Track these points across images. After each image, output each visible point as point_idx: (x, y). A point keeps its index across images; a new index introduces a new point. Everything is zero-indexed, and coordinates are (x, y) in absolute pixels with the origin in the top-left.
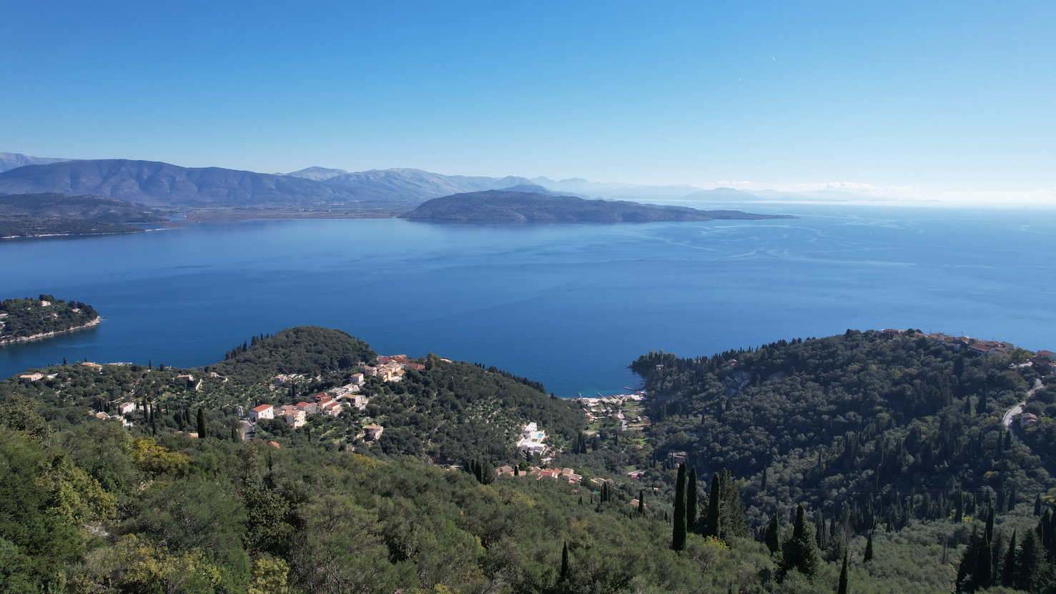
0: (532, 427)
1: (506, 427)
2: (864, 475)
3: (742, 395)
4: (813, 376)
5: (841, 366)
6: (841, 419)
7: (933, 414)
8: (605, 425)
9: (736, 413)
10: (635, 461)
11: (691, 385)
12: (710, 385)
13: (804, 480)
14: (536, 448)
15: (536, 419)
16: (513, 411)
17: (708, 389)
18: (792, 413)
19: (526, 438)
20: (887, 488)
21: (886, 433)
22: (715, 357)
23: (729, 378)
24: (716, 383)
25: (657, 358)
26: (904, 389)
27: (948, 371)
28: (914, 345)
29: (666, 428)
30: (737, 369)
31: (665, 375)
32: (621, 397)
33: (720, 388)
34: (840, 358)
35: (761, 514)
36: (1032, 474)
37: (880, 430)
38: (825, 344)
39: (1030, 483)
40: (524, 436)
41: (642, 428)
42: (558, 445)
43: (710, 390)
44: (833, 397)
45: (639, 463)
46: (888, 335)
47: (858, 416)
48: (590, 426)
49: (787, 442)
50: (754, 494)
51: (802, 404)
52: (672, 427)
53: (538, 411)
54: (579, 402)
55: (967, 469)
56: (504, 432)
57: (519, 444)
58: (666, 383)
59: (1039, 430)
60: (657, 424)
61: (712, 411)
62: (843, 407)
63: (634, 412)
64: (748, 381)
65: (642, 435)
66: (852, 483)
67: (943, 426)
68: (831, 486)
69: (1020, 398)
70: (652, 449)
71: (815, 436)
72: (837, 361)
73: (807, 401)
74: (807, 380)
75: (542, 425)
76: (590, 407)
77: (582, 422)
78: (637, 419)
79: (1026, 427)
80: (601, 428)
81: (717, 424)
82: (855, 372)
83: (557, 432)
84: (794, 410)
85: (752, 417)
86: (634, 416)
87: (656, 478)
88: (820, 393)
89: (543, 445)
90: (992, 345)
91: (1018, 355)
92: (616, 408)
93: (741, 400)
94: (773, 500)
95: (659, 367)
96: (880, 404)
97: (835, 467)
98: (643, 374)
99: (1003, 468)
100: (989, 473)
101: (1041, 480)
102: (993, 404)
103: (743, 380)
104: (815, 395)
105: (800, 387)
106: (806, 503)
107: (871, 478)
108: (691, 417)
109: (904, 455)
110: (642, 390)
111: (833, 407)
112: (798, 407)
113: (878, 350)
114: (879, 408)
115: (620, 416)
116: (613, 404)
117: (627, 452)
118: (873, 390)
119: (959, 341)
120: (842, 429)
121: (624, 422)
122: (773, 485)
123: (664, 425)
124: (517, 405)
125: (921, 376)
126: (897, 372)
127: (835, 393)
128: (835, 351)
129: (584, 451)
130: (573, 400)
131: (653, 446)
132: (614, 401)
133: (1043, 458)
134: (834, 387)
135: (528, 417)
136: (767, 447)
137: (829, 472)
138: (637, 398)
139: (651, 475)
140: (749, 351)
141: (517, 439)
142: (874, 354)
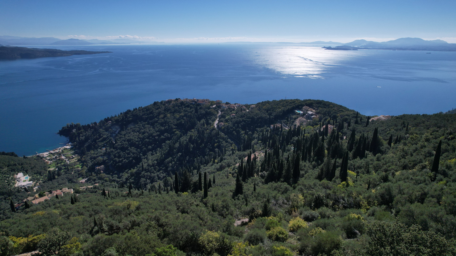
0: (20, 175)
1: (5, 179)
2: (178, 155)
3: (120, 136)
4: (146, 123)
5: (156, 117)
6: (162, 137)
7: (193, 128)
8: (58, 164)
9: (120, 144)
10: (81, 175)
11: (93, 136)
12: (102, 134)
13: (157, 163)
14: (27, 184)
15: (21, 171)
16: (5, 171)
17: (102, 136)
18: (144, 139)
19: (19, 181)
20: (188, 158)
21: (181, 139)
22: (101, 121)
23: (111, 130)
24: (105, 133)
25: (72, 127)
26: (181, 121)
27: (193, 112)
28: (180, 104)
29: (89, 157)
30: (113, 125)
31: (79, 134)
32: (60, 149)
33: (108, 135)
34: (155, 113)
35: (146, 180)
36: (227, 142)
37: (179, 138)
38: (147, 109)
39: (227, 145)
40: (17, 181)
41: (77, 160)
42: (38, 180)
43: (104, 137)
44: (157, 129)
45: (82, 175)
46: (169, 102)
47: (168, 135)
48: (50, 166)
49: (145, 150)
50: (140, 174)
51: (146, 134)
52: (92, 156)
53: (20, 167)
54: (38, 156)
55: (209, 145)
56: (5, 182)
57: (16, 185)
58: (81, 137)
59: (225, 127)
60: (84, 156)
61: (108, 145)
62: (162, 132)
63: (70, 154)
64: (119, 130)
65: (78, 163)
66: (175, 160)
67: (198, 131)
68: (169, 163)
69: (216, 117)
70: (87, 168)
71: (155, 145)
72: (154, 115)
73: (148, 133)
74: (144, 124)
75: (26, 172)
76: (45, 158)
77: (45, 166)
78: (72, 157)
79: (221, 127)
80: (56, 166)
81: (114, 150)
82: (162, 118)
83: (35, 174)
84: (144, 137)
85: (128, 144)
86: (70, 156)
87: (95, 180)
88: (151, 129)
89: (31, 182)
90: (203, 101)
91: (212, 103)
92: (59, 154)
93: (120, 138)
94: (149, 174)
95: (74, 130)
96: (175, 128)
97: (168, 155)
98: (66, 136)
99: (219, 142)
100: (216, 144)
101: (229, 143)
102: (210, 121)
103: (117, 129)
104: (150, 130)
105: (143, 128)
106: (161, 171)
107: (181, 156)
108: (99, 150)
109: (190, 145)
110: (69, 143)
111: (158, 133)
112: (145, 136)
113: (168, 108)
114: (175, 130)
115: (63, 157)
116: (57, 153)
117: (75, 173)
118: (171, 124)
119: (194, 101)
120: (164, 141)
121: (67, 160)
122: (147, 168)
123: (87, 156)
124: (6, 167)
125: (185, 115)
126: (177, 116)
127: (157, 128)
128: (152, 111)
129: (54, 178)
130: (34, 156)
131: (87, 167)
132: (57, 151)
133: (228, 136)
134: (156, 125)
135: (16, 171)
136: (138, 154)
137: (166, 158)
138: (68, 147)
139: (92, 179)
140: (116, 116)
141: (14, 184)
142: (167, 110)
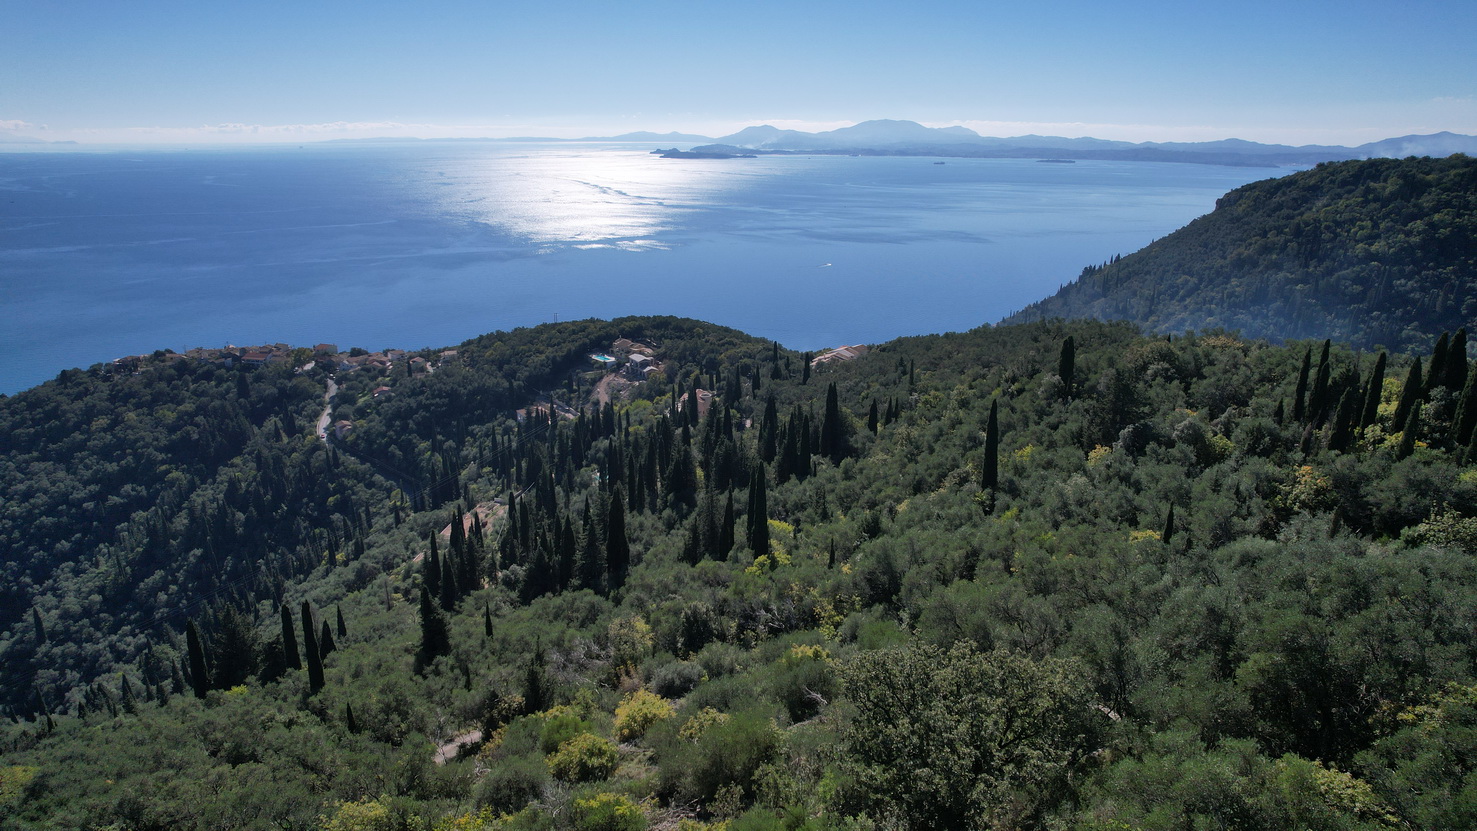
2: (192, 559)
4: (35, 454)
5: (77, 427)
6: (114, 499)
7: (239, 453)
13: (105, 600)
18: (30, 516)
20: (229, 562)
21: (193, 496)
26: (188, 433)
27: (231, 395)
28: (173, 371)
34: (69, 415)
35: (63, 675)
36: (370, 485)
37: (184, 495)
38: (31, 401)
39: (373, 495)
44: (88, 474)
46: (128, 366)
47: (139, 488)
49: (42, 561)
50: (32, 653)
51: (40, 499)
55: (307, 504)
59: (358, 437)
62: (110, 484)
66: (181, 576)
67: (259, 459)
68: (153, 592)
69: (322, 405)
71: (84, 535)
72: (68, 420)
73: (45, 492)
74: (27, 462)
79: (345, 437)
82: (105, 430)
84: (30, 512)
88: (61, 474)
90: (266, 351)
91: (300, 357)
94: (72, 647)
96: (163, 462)
97: (146, 563)
99: (341, 489)
100: (331, 499)
101: (380, 488)
102: (300, 422)
104: (50, 479)
105: (19, 476)
106: (127, 628)
107: (201, 559)
109: (234, 515)
111: (93, 488)
112: (35, 506)
113: (127, 390)
114: (163, 468)
118: (147, 446)
119: (228, 354)
120: (123, 513)
122: (60, 627)
125: (201, 410)
126: (168, 414)
127: (87, 467)
128: (56, 408)
133: (373, 465)
134: (82, 460)
136: (9, 582)
137: (139, 577)
142: (120, 397)
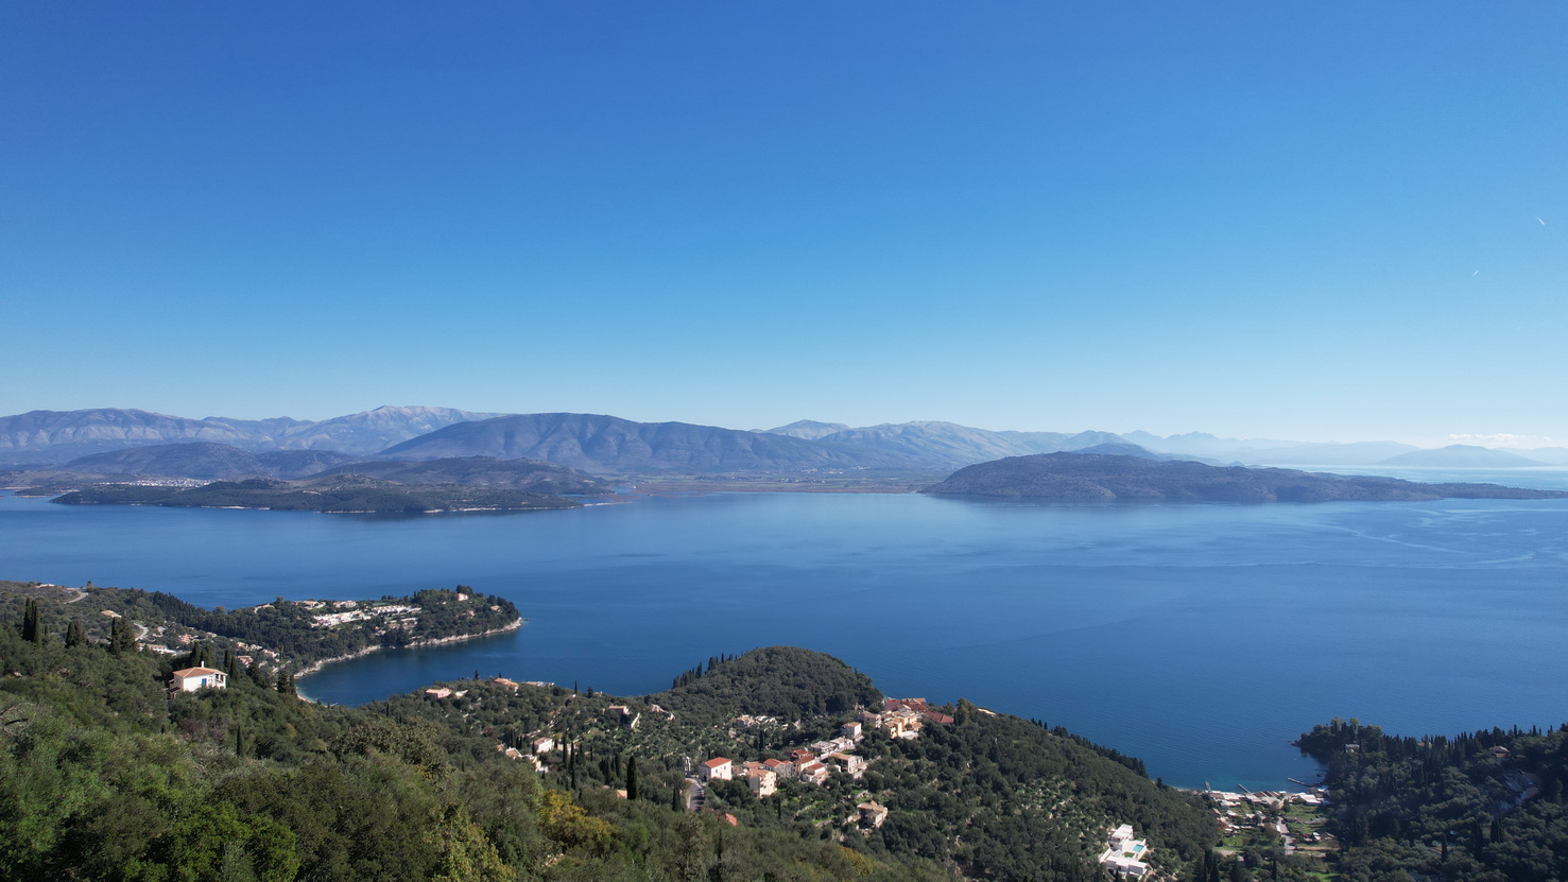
0: (1124, 831)
1: (1081, 827)
3: (1526, 815)
8: (1252, 842)
9: (1515, 848)
11: (1414, 786)
12: (1454, 790)
14: (1131, 868)
15: (1131, 819)
16: (1092, 803)
17: (1451, 797)
19: (1114, 850)
22: (1462, 739)
23: (1493, 780)
24: (1468, 787)
25: (1343, 734)
29: (1370, 859)
30: (1509, 765)
31: (1364, 763)
32: (1282, 796)
33: (1476, 797)
40: (1111, 846)
41: (1323, 855)
42: (1169, 868)
43: (1456, 799)
48: (1226, 840)
52: (1383, 860)
53: (1134, 806)
54: (1206, 797)
56: (1077, 835)
57: (1102, 859)
58: (1366, 778)
60: (1353, 850)
61: (1462, 839)
63: (1306, 823)
64: (1535, 790)
65: (1324, 866)
75: (1142, 830)
76: (1226, 808)
77: (1210, 832)
78: (1312, 837)
80: (1246, 847)
81: (1475, 865)
83: (1167, 844)
85: (1551, 860)
86: (1306, 830)
89: (1143, 865)
92: (1272, 813)
93: (1525, 825)
95: (1352, 748)
98: (1321, 758)
103: (1525, 787)
108: (1419, 845)
110: (1320, 786)
115: (1280, 828)
116: (1267, 806)
121: (1288, 840)
123: (1366, 853)
124: (1099, 794)
130: (1195, 793)
132: (1269, 800)
135: (1117, 814)
138: (1310, 799)
140: (1534, 734)
141: (1100, 850)
